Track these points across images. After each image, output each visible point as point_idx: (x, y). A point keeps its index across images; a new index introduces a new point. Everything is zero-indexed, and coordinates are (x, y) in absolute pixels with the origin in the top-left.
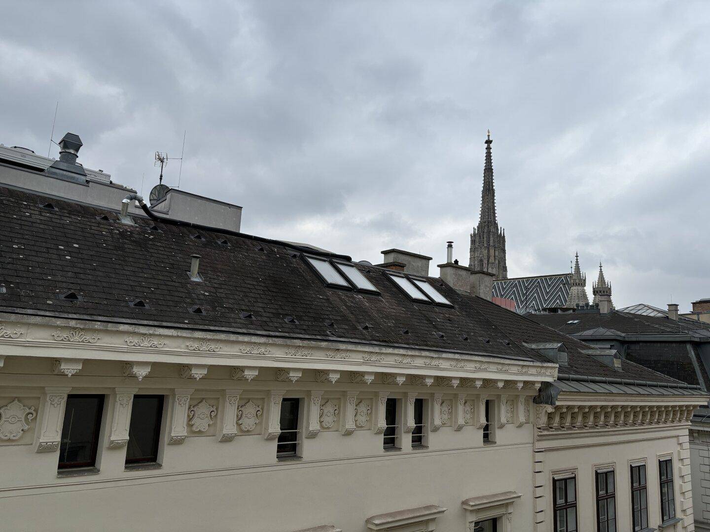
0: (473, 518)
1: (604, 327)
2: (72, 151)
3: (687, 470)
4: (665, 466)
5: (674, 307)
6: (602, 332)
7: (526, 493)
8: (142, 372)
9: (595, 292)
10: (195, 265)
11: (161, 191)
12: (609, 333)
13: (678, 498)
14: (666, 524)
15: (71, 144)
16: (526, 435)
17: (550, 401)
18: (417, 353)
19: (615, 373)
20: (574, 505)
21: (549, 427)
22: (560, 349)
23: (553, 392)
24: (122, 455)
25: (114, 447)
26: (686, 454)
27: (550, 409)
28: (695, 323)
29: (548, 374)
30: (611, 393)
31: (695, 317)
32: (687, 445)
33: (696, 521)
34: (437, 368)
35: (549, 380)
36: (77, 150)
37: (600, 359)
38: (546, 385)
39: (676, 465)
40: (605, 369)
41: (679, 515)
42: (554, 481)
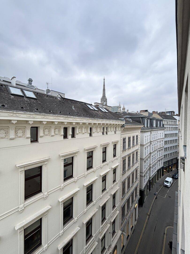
0: (113, 144)
1: (128, 115)
2: (31, 82)
3: (140, 137)
4: (137, 136)
5: (138, 112)
6: (127, 116)
7: (120, 140)
8: (74, 124)
9: (123, 109)
10: (73, 106)
11: (48, 91)
12: (129, 116)
13: (138, 141)
14: (129, 148)
15: (30, 81)
16: (120, 132)
17: (124, 127)
18: (108, 120)
19: (131, 122)
20: (125, 142)
21: (123, 131)
22: (124, 119)
23: (124, 125)
24: (71, 136)
25: (70, 135)
26: (140, 134)
27: (124, 128)
28: (141, 114)
29: (123, 123)
30: (132, 125)
31: (140, 113)
32: (140, 133)
33: (140, 144)
34: (110, 122)
35: (124, 124)
36: (32, 82)
37: (129, 121)
38: (123, 124)
39: (138, 136)
40: (130, 122)
41: (138, 143)
42: (123, 139)
